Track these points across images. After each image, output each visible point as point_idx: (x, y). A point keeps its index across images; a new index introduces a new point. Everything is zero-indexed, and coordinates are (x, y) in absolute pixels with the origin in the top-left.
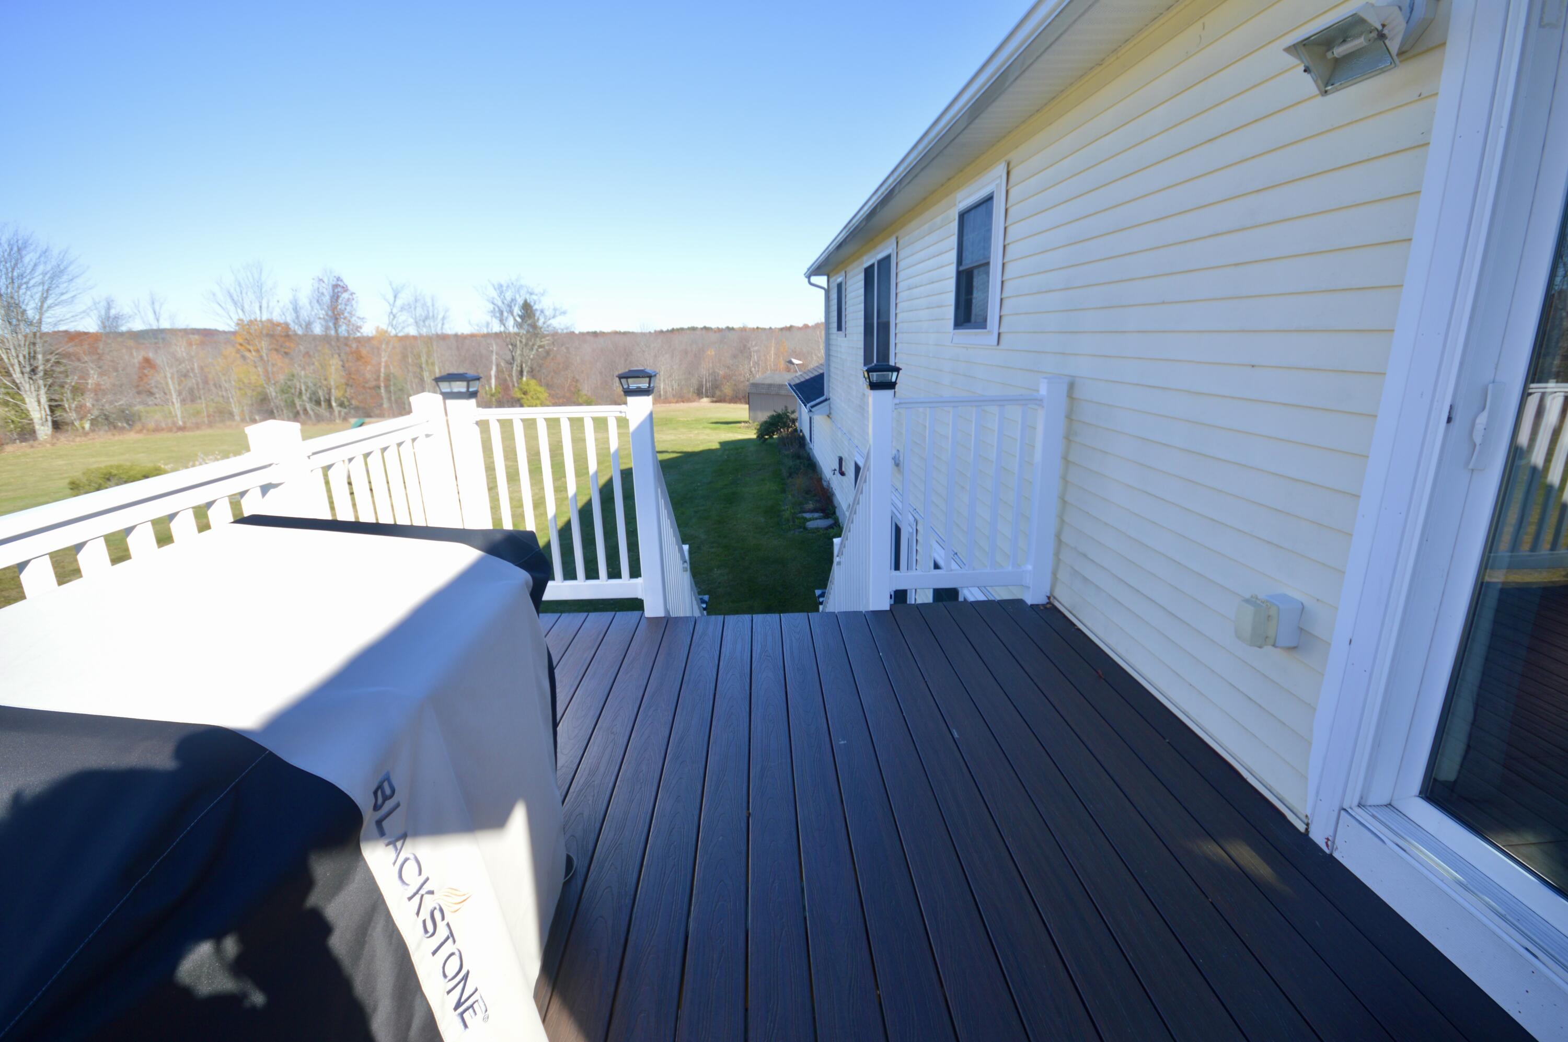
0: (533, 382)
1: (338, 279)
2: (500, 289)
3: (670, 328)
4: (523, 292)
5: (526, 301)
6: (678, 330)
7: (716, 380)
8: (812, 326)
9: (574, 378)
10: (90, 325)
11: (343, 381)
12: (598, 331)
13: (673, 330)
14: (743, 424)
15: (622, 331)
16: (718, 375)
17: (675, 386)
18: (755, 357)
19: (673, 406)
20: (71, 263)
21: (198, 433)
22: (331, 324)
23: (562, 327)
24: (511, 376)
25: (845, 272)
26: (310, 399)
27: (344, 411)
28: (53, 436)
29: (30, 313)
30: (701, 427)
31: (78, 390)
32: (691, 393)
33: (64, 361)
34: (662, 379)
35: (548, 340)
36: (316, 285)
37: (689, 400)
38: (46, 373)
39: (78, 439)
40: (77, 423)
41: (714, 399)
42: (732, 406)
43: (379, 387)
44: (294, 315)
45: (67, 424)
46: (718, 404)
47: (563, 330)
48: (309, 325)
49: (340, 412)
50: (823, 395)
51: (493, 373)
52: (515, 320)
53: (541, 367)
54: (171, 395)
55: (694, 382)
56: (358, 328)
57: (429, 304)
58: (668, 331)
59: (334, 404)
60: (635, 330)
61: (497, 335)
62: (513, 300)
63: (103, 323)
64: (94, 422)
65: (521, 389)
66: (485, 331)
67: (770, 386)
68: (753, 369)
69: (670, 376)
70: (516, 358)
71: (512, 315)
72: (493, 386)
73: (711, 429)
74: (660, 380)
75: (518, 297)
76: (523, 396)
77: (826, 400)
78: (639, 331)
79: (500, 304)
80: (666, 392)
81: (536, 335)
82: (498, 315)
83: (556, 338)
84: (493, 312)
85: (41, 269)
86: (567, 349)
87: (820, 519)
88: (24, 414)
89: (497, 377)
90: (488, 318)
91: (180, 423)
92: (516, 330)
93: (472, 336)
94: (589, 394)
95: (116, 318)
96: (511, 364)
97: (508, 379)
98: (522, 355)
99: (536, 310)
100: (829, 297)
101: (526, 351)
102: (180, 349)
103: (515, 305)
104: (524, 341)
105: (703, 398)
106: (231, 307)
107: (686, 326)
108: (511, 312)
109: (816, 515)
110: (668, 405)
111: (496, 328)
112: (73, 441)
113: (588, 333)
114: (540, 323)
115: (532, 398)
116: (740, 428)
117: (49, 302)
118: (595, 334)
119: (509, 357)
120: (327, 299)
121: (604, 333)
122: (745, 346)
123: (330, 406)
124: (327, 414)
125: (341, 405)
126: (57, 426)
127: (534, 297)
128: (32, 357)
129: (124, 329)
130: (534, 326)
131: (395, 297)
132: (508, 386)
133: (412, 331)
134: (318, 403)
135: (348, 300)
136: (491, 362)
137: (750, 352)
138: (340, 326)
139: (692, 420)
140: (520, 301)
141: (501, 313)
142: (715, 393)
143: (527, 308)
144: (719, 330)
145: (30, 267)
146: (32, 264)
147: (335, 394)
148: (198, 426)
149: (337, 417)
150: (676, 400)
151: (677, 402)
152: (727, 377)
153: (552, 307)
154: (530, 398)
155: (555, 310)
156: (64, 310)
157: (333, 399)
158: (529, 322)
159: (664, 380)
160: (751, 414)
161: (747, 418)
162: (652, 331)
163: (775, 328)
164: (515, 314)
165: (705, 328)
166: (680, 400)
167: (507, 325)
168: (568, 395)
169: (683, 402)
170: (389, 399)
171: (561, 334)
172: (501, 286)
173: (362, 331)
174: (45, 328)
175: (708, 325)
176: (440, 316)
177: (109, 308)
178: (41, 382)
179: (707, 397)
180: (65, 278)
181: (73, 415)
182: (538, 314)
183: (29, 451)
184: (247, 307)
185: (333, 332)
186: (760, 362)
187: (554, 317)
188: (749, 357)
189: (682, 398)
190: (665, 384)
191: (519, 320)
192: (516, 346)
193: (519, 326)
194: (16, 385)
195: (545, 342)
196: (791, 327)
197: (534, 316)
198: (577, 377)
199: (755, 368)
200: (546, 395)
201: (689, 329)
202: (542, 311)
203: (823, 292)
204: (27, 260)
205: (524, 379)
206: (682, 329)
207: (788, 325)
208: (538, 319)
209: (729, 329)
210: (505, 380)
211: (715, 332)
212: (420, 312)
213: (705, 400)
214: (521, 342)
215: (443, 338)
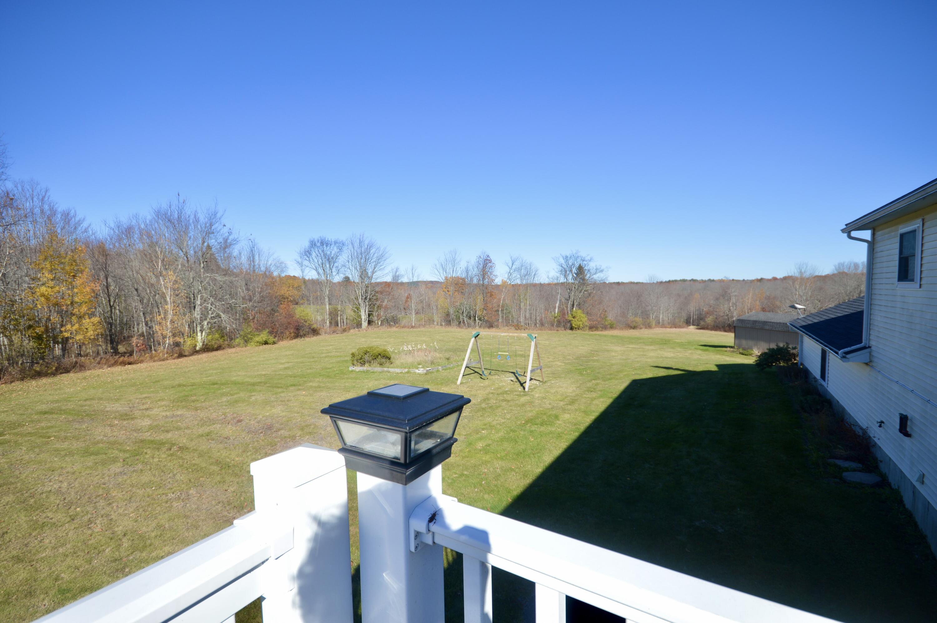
0: (579, 311)
1: (488, 256)
2: (566, 258)
3: (667, 280)
4: (579, 260)
5: (580, 265)
6: (673, 281)
7: (701, 314)
8: (781, 279)
9: (604, 309)
10: (389, 279)
11: (483, 307)
12: (620, 282)
13: (669, 281)
14: (728, 349)
15: (636, 281)
16: (703, 311)
17: (671, 317)
18: (734, 300)
19: (668, 330)
20: (387, 253)
21: (419, 329)
22: (481, 279)
23: (600, 279)
24: (567, 307)
25: (923, 220)
26: (467, 315)
27: (480, 322)
28: (367, 327)
29: (370, 274)
30: (693, 348)
31: (379, 307)
32: (682, 322)
33: (377, 295)
34: (661, 312)
35: (591, 287)
36: (478, 260)
37: (680, 327)
38: (370, 299)
39: (375, 329)
40: (376, 322)
41: (699, 327)
42: (713, 332)
43: (498, 311)
44: (466, 274)
45: (373, 321)
46: (702, 331)
47: (600, 281)
48: (472, 279)
49: (478, 323)
50: (861, 342)
51: (557, 305)
52: (573, 276)
53: (585, 302)
54: (412, 311)
55: (684, 315)
56: (493, 280)
57: (529, 268)
58: (666, 282)
59: (477, 319)
60: (645, 281)
61: (562, 284)
62: (573, 264)
63: (393, 278)
64: (382, 322)
65: (572, 315)
66: (556, 282)
67: (755, 322)
68: (732, 308)
69: (667, 310)
70: (570, 297)
71: (572, 273)
72: (556, 312)
73: (701, 350)
74: (660, 313)
75: (576, 262)
76: (572, 319)
77: (864, 348)
78: (646, 282)
79: (565, 267)
80: (663, 321)
81: (584, 284)
82: (564, 273)
83: (595, 286)
84: (561, 271)
85: (376, 255)
86: (602, 292)
87: (860, 471)
88: (360, 316)
89: (559, 307)
90: (558, 275)
91: (413, 324)
92: (573, 281)
93: (549, 284)
94: (612, 319)
95: (398, 276)
96: (568, 300)
97: (565, 308)
98: (575, 295)
99: (586, 270)
100: (873, 249)
101: (577, 293)
102: (422, 289)
103: (574, 267)
104: (577, 287)
105: (690, 325)
106: (441, 271)
107: (679, 279)
108: (571, 271)
109: (853, 465)
110: (664, 329)
111: (562, 280)
112: (373, 330)
113: (614, 283)
114: (587, 277)
115: (578, 320)
116: (726, 351)
117: (376, 270)
118: (618, 283)
119: (567, 296)
120: (481, 266)
121: (624, 283)
122: (726, 292)
123: (475, 320)
124: (473, 324)
125: (480, 319)
126: (370, 322)
127: (585, 262)
128: (366, 292)
129: (400, 281)
130: (583, 279)
131: (513, 264)
132: (565, 313)
133: (518, 281)
134: (470, 318)
135: (491, 266)
136: (557, 299)
137: (730, 297)
138: (485, 279)
139: (686, 342)
140: (577, 265)
141: (566, 272)
142: (700, 323)
143: (580, 269)
144: (703, 281)
145: (372, 255)
146: (373, 253)
147: (478, 313)
148: (419, 326)
149: (477, 326)
150: (670, 326)
151: (671, 327)
152: (708, 313)
153: (595, 268)
154: (576, 320)
155: (596, 269)
156: (380, 273)
157: (477, 316)
158: (581, 277)
159: (663, 313)
160: (737, 342)
161: (733, 345)
162: (655, 282)
163: (747, 280)
164: (573, 272)
165: (693, 280)
166: (673, 326)
167: (568, 278)
168: (599, 319)
169: (676, 328)
170: (503, 317)
171: (598, 284)
172: (567, 257)
173: (495, 282)
174: (373, 281)
175: (695, 278)
176: (533, 274)
177: (396, 272)
178: (367, 303)
179: (694, 325)
180: (384, 259)
181: (376, 318)
182: (586, 272)
183: (357, 332)
184: (447, 271)
185: (481, 282)
186: (738, 304)
187: (595, 273)
188: (729, 300)
189: (674, 325)
190: (663, 315)
191: (575, 275)
192: (572, 290)
193: (575, 279)
194: (359, 304)
195: (589, 288)
196: (762, 279)
197: (584, 273)
198: (606, 309)
199: (733, 307)
200: (586, 319)
201: (681, 280)
202: (589, 271)
203: (865, 245)
204: (372, 252)
205: (574, 309)
206: (676, 281)
207: (759, 278)
208: (586, 275)
209: (710, 281)
210: (563, 309)
211: (700, 282)
212: (523, 271)
213: (692, 327)
214: (575, 288)
215: (535, 285)
